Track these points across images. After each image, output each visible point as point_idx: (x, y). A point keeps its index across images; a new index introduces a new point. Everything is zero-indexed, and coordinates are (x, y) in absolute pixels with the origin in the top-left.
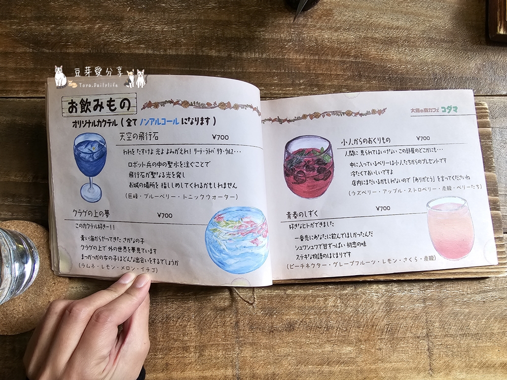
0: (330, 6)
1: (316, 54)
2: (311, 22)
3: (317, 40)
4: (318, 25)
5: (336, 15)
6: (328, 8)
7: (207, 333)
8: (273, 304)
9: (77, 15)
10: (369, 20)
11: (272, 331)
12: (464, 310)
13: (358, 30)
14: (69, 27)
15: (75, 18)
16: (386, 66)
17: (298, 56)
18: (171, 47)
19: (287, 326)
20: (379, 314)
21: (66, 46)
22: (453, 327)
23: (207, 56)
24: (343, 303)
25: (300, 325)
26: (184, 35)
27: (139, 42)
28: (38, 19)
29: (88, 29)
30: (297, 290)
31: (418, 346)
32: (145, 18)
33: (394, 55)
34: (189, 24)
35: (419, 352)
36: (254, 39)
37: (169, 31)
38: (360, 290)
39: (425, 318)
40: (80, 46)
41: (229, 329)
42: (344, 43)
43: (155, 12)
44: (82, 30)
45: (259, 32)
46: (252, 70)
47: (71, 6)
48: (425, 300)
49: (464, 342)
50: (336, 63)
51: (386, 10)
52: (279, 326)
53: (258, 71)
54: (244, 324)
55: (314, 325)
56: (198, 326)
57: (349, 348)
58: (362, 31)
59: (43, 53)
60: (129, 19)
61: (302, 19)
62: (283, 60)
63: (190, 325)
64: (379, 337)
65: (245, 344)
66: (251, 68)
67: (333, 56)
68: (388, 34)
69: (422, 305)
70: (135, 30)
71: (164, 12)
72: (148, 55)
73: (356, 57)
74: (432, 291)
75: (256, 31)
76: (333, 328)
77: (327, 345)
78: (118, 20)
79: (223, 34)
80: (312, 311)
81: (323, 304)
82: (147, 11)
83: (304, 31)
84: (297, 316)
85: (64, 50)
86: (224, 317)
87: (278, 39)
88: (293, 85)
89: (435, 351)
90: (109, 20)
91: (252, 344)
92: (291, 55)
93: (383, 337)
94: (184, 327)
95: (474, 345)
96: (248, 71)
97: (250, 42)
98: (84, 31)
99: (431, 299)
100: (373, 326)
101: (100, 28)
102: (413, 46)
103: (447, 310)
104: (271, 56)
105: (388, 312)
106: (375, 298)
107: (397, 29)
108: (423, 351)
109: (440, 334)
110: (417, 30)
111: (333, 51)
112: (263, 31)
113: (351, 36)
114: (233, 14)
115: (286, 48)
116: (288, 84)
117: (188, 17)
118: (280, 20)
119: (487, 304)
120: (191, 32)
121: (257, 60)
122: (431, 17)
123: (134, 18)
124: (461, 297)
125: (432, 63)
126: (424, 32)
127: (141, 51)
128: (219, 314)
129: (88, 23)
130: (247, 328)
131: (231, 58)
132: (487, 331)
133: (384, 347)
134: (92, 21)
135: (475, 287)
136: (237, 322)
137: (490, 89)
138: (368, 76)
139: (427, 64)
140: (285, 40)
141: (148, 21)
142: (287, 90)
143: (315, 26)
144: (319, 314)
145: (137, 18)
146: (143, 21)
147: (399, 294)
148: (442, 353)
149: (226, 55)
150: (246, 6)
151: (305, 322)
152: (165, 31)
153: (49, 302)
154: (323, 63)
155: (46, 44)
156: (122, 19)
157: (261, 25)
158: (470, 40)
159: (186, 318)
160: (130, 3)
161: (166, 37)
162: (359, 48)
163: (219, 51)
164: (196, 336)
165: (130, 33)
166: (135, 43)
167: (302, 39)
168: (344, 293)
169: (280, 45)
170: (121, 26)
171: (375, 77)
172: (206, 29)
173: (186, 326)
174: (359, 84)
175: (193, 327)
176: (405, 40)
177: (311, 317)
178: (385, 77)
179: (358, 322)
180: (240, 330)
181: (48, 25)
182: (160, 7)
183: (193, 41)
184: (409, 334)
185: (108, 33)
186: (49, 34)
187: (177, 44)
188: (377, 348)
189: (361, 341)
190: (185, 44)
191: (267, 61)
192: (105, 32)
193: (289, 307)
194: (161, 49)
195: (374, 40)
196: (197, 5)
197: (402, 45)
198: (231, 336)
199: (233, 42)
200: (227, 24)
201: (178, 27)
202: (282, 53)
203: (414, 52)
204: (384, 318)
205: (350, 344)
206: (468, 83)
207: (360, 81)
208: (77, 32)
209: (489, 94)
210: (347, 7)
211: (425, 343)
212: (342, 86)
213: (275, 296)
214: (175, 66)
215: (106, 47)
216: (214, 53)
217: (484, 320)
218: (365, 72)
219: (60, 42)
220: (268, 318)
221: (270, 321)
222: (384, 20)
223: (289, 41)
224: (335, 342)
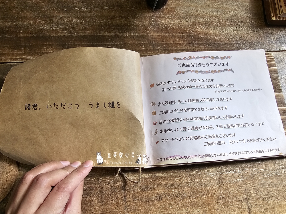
0: (173, 6)
1: (167, 32)
2: (163, 15)
3: (166, 24)
4: (167, 16)
5: (177, 11)
6: (172, 7)
7: (106, 204)
8: (148, 183)
9: (26, 16)
10: (196, 13)
11: (148, 201)
12: (268, 181)
13: (190, 18)
14: (21, 23)
15: (25, 18)
16: (208, 37)
17: (156, 34)
18: (81, 31)
19: (157, 197)
20: (215, 187)
21: (19, 33)
22: (262, 193)
23: (103, 36)
24: (192, 180)
25: (165, 196)
26: (89, 25)
27: (63, 29)
28: (3, 19)
29: (32, 23)
30: (163, 173)
31: (241, 206)
32: (66, 16)
33: (212, 31)
34: (92, 18)
35: (243, 210)
36: (130, 25)
37: (80, 23)
38: (202, 171)
39: (244, 187)
40: (27, 33)
41: (120, 201)
42: (182, 26)
43: (72, 12)
44: (29, 24)
45: (133, 21)
46: (129, 42)
47: (23, 11)
48: (243, 176)
49: (271, 202)
50: (179, 37)
51: (205, 7)
52: (152, 197)
53: (133, 43)
54: (130, 197)
55: (174, 196)
56: (100, 200)
57: (198, 210)
58: (192, 19)
59: (6, 37)
60: (57, 17)
61: (157, 13)
62: (147, 36)
63: (95, 199)
64: (216, 202)
65: (131, 210)
66: (129, 41)
67: (176, 33)
68: (207, 20)
69: (242, 179)
70: (60, 23)
71: (77, 13)
72: (68, 36)
73: (190, 33)
74: (247, 170)
75: (131, 21)
76: (186, 197)
77: (183, 209)
78: (50, 17)
79: (112, 23)
80: (173, 187)
81: (179, 181)
82: (67, 12)
83: (159, 20)
84: (163, 190)
85: (18, 35)
86: (117, 193)
87: (144, 25)
88: (154, 50)
89: (253, 209)
90: (45, 18)
91: (135, 210)
92: (152, 33)
93: (219, 201)
94: (91, 201)
95: (277, 204)
96: (127, 43)
97: (128, 27)
98: (30, 24)
99: (246, 175)
100: (212, 194)
101: (39, 22)
102: (222, 26)
103: (258, 182)
104: (140, 34)
105: (221, 185)
106: (212, 176)
107: (213, 17)
108: (245, 209)
109: (254, 198)
110: (224, 17)
111: (176, 30)
112: (135, 21)
113: (186, 22)
114: (117, 12)
115: (149, 30)
116: (151, 50)
117: (91, 14)
118: (145, 14)
119: (282, 177)
120: (93, 22)
121: (132, 37)
122: (231, 10)
123: (60, 16)
124: (266, 173)
125: (234, 35)
126: (228, 18)
127: (64, 35)
128: (113, 191)
129: (32, 20)
130: (132, 200)
131: (117, 36)
132: (284, 194)
133: (220, 208)
134: (35, 18)
135: (274, 167)
136: (125, 196)
137: (269, 48)
138: (197, 44)
139: (231, 35)
140: (148, 25)
141: (68, 18)
142: (150, 53)
143: (165, 17)
144: (177, 188)
145: (61, 16)
146: (65, 18)
147: (227, 173)
148: (257, 210)
149: (114, 35)
150: (124, 7)
151: (168, 194)
152: (78, 23)
153: (4, 188)
154: (171, 37)
155: (7, 32)
156: (53, 17)
157: (134, 17)
158: (255, 21)
159: (92, 195)
160: (57, 8)
161: (78, 26)
162: (191, 28)
163: (110, 33)
164: (99, 207)
165: (57, 24)
166: (60, 30)
167: (158, 24)
168: (192, 174)
169: (146, 28)
170: (52, 21)
171: (202, 44)
172: (102, 21)
173: (92, 200)
174: (193, 48)
175: (97, 201)
176: (218, 23)
177: (173, 190)
178: (207, 44)
179: (202, 192)
180: (127, 201)
181: (9, 22)
182: (75, 10)
183: (94, 28)
184: (235, 199)
185: (44, 25)
186: (9, 27)
187: (85, 30)
188: (216, 209)
189: (205, 205)
190: (89, 30)
191: (138, 37)
192: (43, 25)
193: (158, 185)
194: (75, 33)
195: (200, 23)
196: (96, 8)
197: (216, 26)
198: (122, 205)
199: (118, 27)
200: (114, 17)
201: (85, 20)
202: (147, 32)
203: (223, 29)
204: (218, 189)
205: (198, 207)
206: (256, 45)
207: (193, 46)
208: (26, 25)
209: (269, 51)
210: (183, 6)
211: (246, 204)
212: (183, 49)
213: (149, 178)
214: (84, 42)
215: (43, 33)
216: (106, 34)
217: (281, 187)
218: (196, 41)
219: (15, 31)
220: (145, 193)
221: (147, 195)
222: (205, 12)
223: (150, 26)
224: (188, 206)
